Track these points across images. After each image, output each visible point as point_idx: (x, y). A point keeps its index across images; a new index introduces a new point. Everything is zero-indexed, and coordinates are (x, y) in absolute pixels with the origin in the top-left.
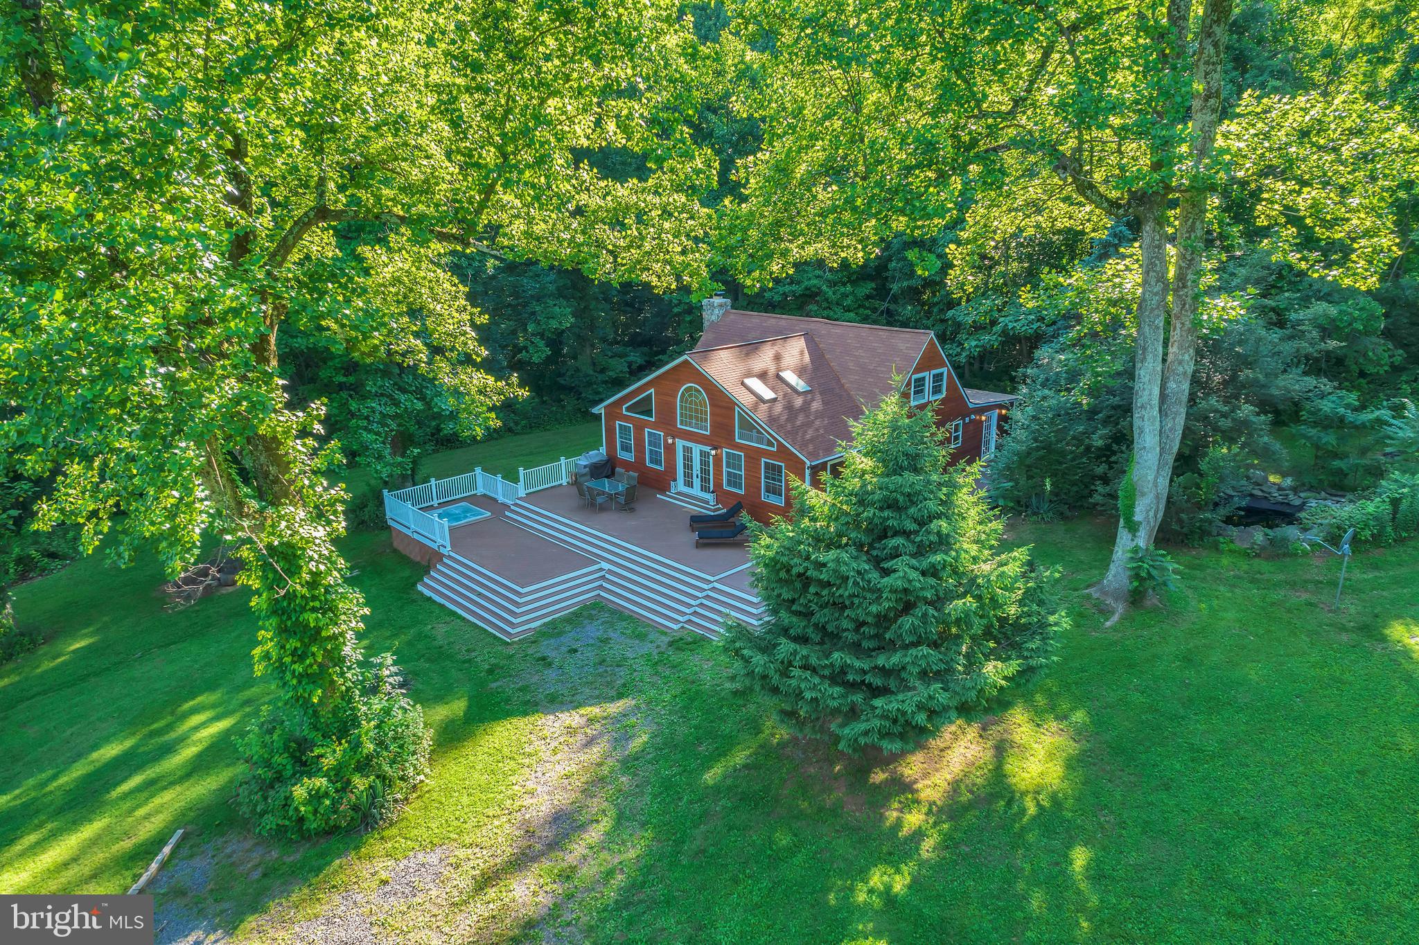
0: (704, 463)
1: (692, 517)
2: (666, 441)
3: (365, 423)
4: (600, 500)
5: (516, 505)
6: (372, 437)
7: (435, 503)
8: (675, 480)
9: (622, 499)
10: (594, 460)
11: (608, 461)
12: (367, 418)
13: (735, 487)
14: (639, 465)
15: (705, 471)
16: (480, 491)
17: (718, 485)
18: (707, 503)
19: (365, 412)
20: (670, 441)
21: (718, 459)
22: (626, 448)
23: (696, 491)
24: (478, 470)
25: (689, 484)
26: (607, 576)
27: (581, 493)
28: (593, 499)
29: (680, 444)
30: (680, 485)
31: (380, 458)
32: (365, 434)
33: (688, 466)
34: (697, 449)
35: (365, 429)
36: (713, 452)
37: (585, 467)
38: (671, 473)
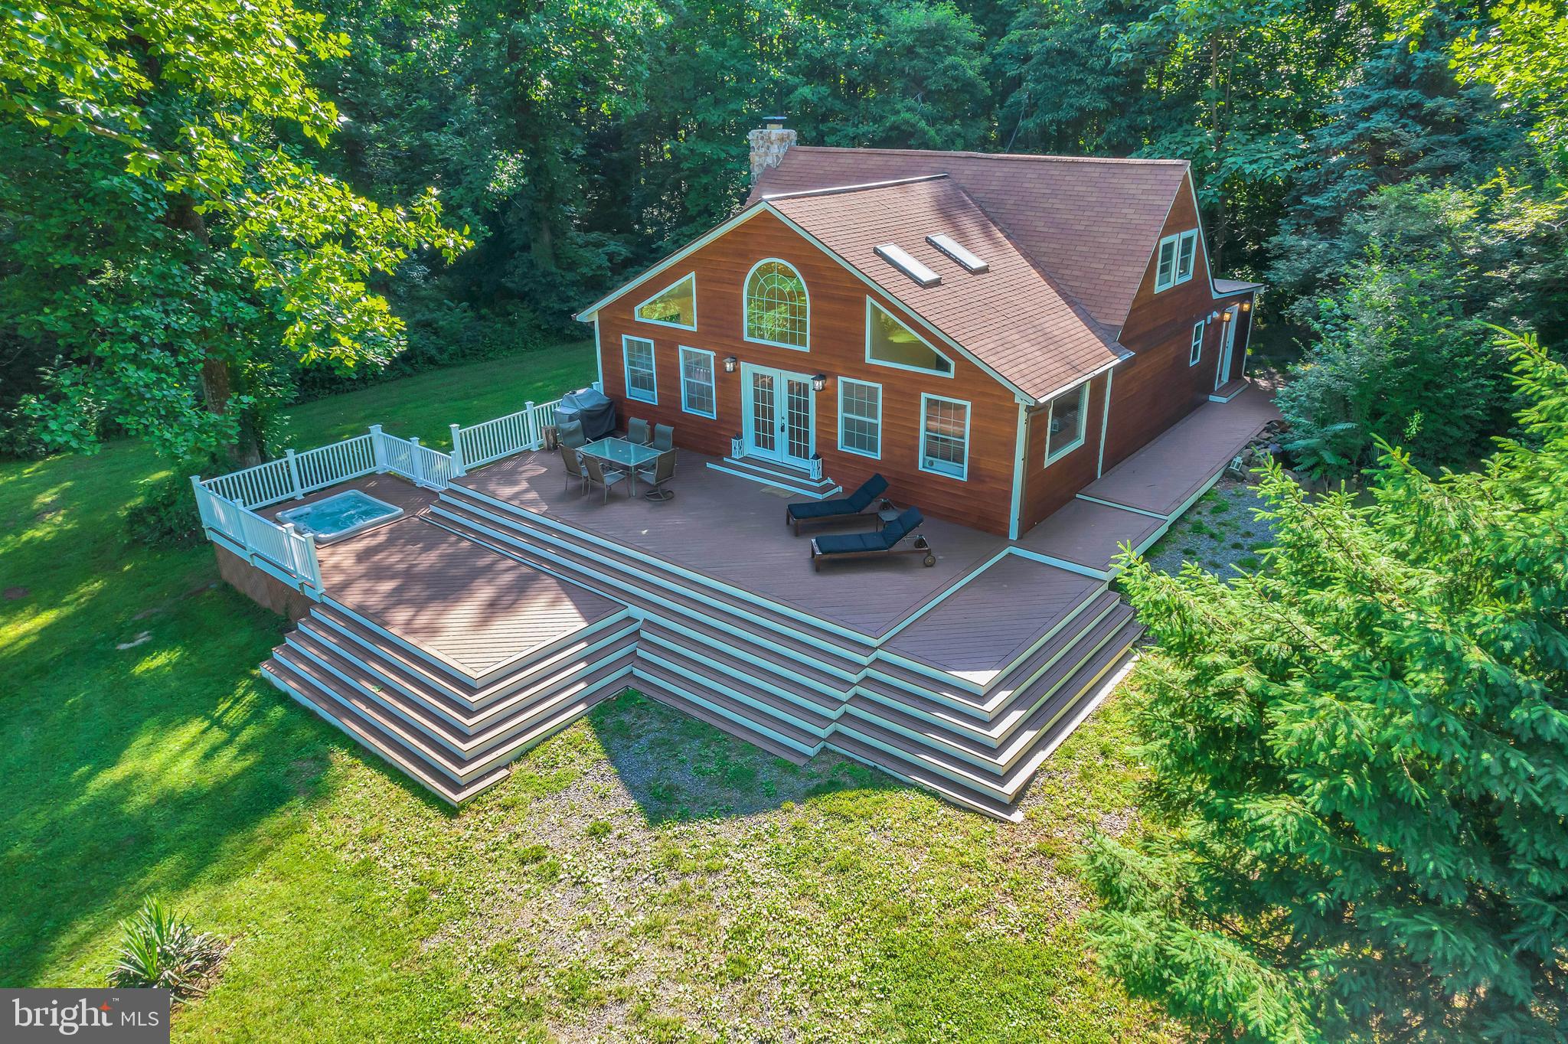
0: (798, 405)
1: (791, 508)
2: (720, 367)
3: (132, 348)
4: (609, 479)
5: (451, 492)
6: (147, 376)
7: (298, 493)
8: (739, 436)
9: (650, 477)
10: (587, 406)
11: (610, 404)
12: (135, 338)
13: (862, 446)
14: (667, 410)
15: (798, 419)
16: (382, 466)
17: (826, 445)
18: (806, 476)
19: (130, 326)
20: (729, 366)
21: (826, 401)
22: (641, 382)
23: (780, 454)
24: (376, 430)
25: (765, 441)
26: (644, 634)
27: (572, 470)
28: (595, 476)
29: (748, 371)
30: (747, 446)
31: (171, 416)
32: (131, 368)
33: (764, 411)
34: (781, 379)
35: (134, 359)
36: (819, 384)
37: (571, 418)
38: (729, 425)
